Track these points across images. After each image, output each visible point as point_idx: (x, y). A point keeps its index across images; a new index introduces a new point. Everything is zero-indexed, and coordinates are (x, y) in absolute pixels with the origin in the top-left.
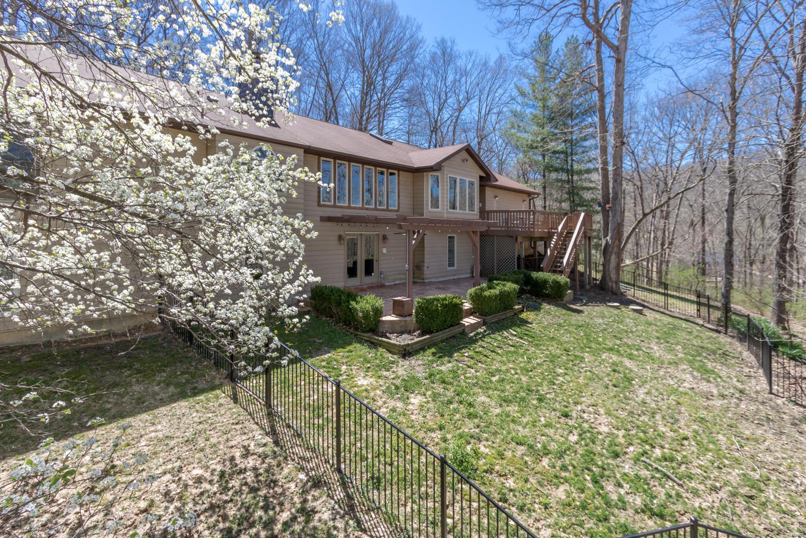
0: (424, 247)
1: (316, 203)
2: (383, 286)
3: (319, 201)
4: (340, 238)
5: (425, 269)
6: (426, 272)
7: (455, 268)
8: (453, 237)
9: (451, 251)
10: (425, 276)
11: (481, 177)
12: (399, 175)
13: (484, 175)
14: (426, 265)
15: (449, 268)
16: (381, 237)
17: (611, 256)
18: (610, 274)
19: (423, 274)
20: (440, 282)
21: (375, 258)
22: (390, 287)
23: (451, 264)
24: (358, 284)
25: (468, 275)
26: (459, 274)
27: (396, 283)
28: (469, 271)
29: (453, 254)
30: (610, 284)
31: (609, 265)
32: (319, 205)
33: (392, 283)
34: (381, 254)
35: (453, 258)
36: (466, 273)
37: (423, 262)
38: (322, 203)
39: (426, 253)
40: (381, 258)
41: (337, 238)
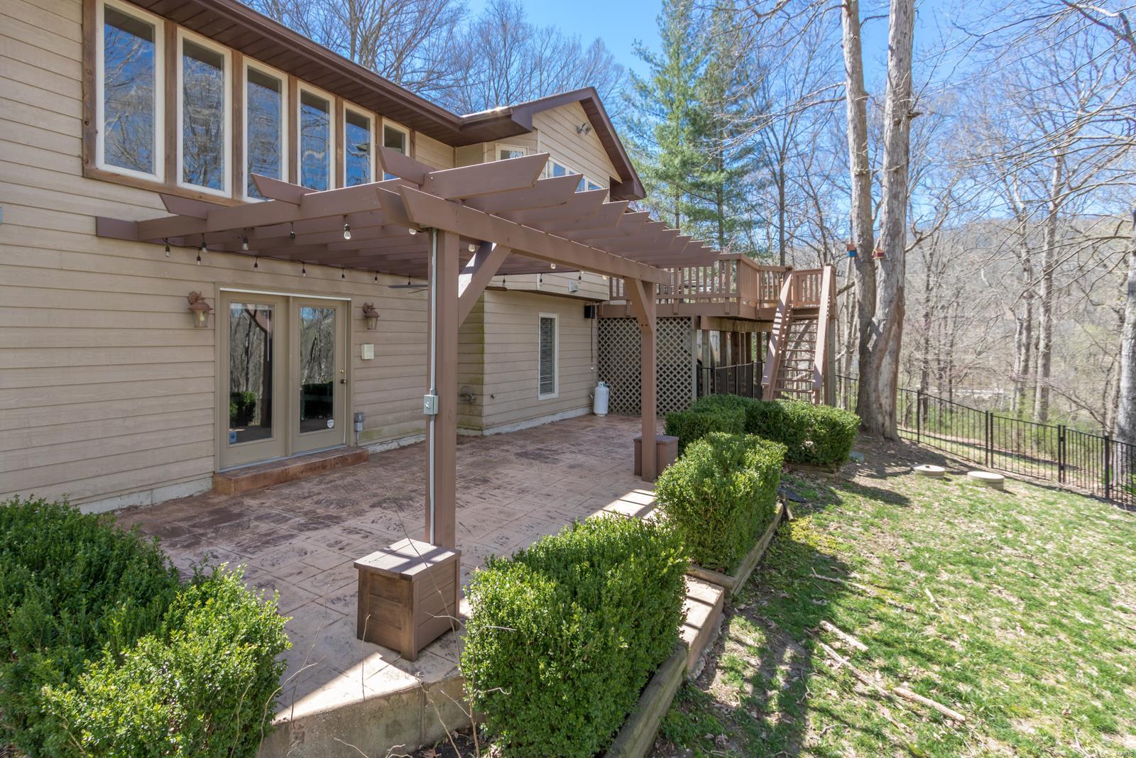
0: (481, 341)
1: (75, 165)
2: (359, 459)
3: (88, 156)
4: (195, 305)
5: (486, 400)
6: (489, 409)
7: (555, 395)
8: (552, 320)
9: (547, 353)
10: (485, 421)
11: (613, 183)
12: (412, 143)
13: (619, 179)
14: (487, 390)
15: (542, 397)
16: (357, 313)
17: (881, 359)
18: (878, 398)
19: (480, 415)
20: (522, 434)
21: (338, 374)
22: (384, 459)
23: (547, 387)
24: (277, 456)
25: (582, 412)
26: (563, 410)
27: (404, 443)
28: (585, 401)
29: (551, 362)
30: (880, 418)
31: (877, 379)
32: (89, 173)
33: (394, 445)
34: (355, 362)
35: (551, 371)
36: (577, 408)
37: (480, 382)
38: (101, 164)
39: (487, 358)
40: (356, 374)
41: (182, 305)
